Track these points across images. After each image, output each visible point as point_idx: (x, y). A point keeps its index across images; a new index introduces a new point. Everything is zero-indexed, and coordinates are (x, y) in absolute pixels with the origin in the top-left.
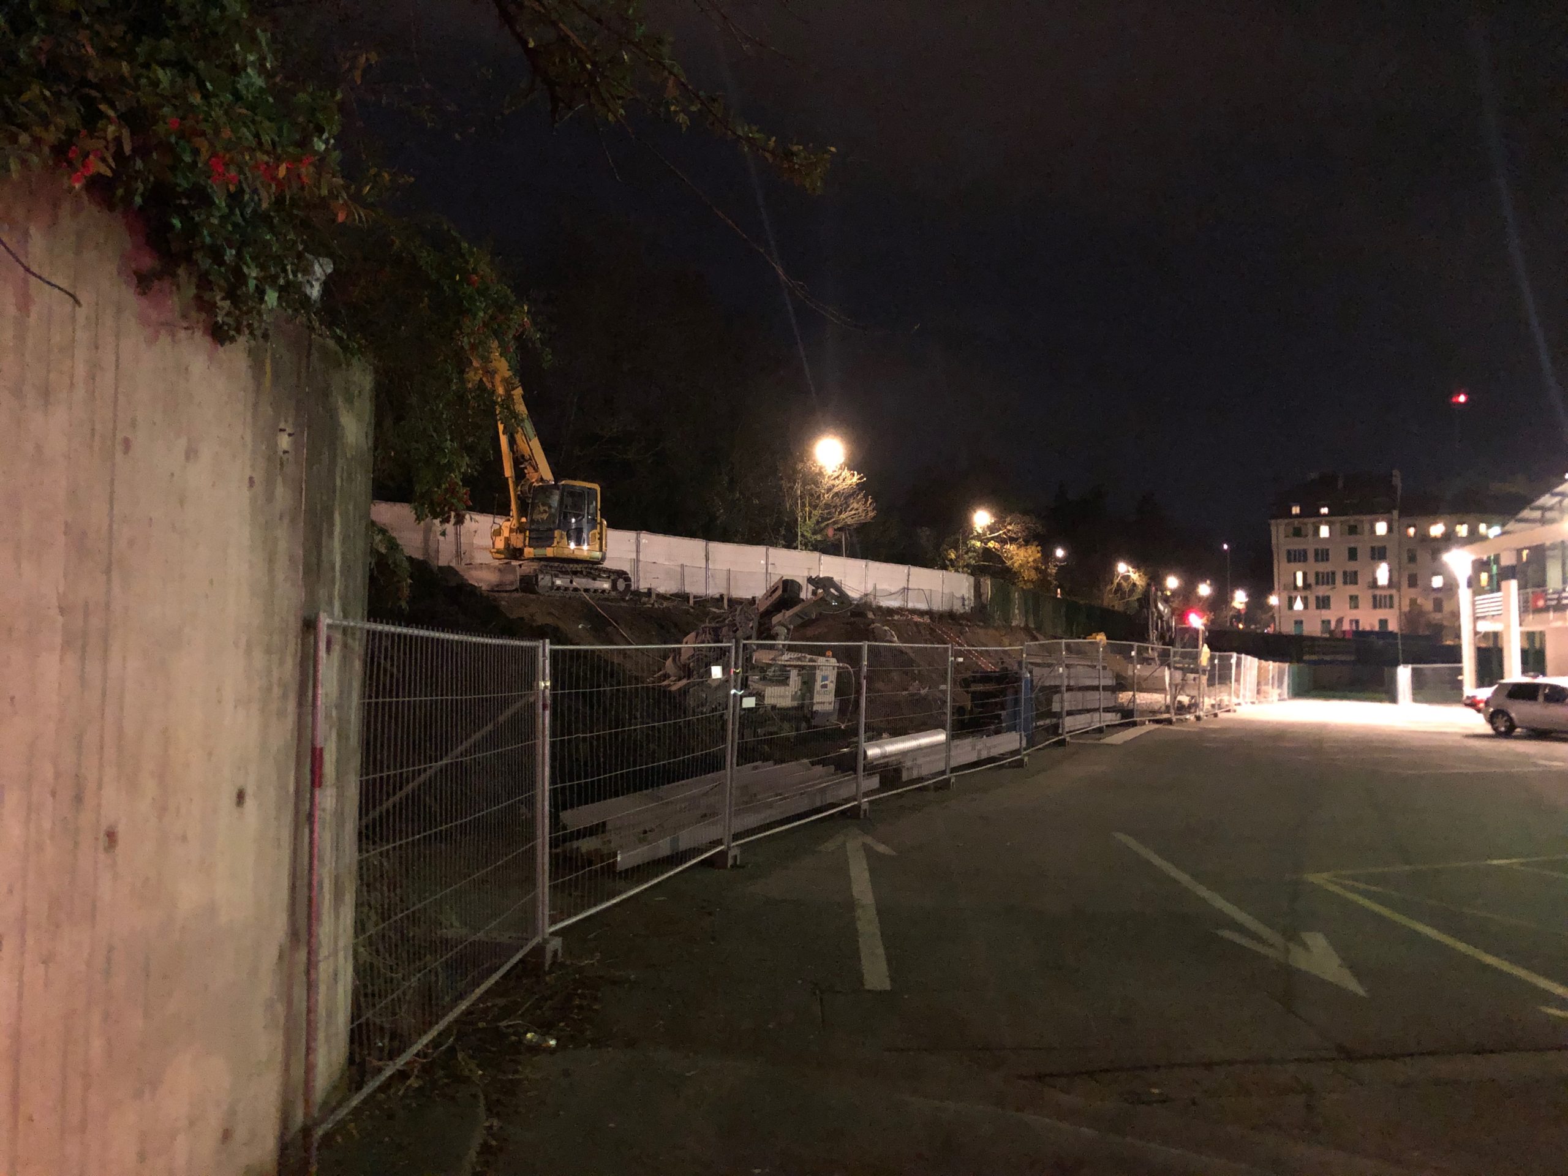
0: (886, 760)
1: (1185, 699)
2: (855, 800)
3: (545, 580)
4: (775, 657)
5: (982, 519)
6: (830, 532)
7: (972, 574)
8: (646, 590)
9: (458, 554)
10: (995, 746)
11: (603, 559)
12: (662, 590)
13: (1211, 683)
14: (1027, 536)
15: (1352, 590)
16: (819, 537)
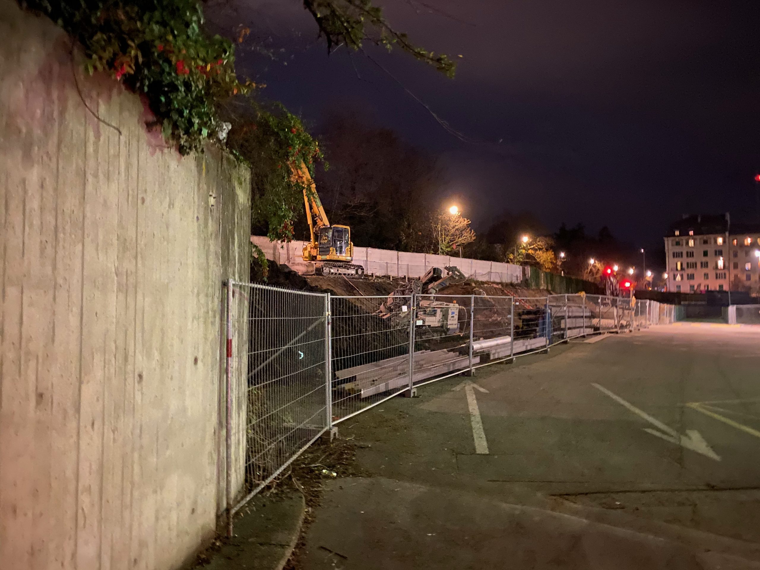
0: (482, 350)
1: (624, 323)
2: (469, 368)
3: (326, 270)
4: (430, 304)
5: (525, 239)
6: (454, 247)
7: (521, 265)
8: (371, 274)
9: (288, 259)
10: (534, 344)
11: (352, 260)
12: (378, 274)
13: (636, 314)
14: (547, 247)
15: (705, 270)
16: (449, 249)
